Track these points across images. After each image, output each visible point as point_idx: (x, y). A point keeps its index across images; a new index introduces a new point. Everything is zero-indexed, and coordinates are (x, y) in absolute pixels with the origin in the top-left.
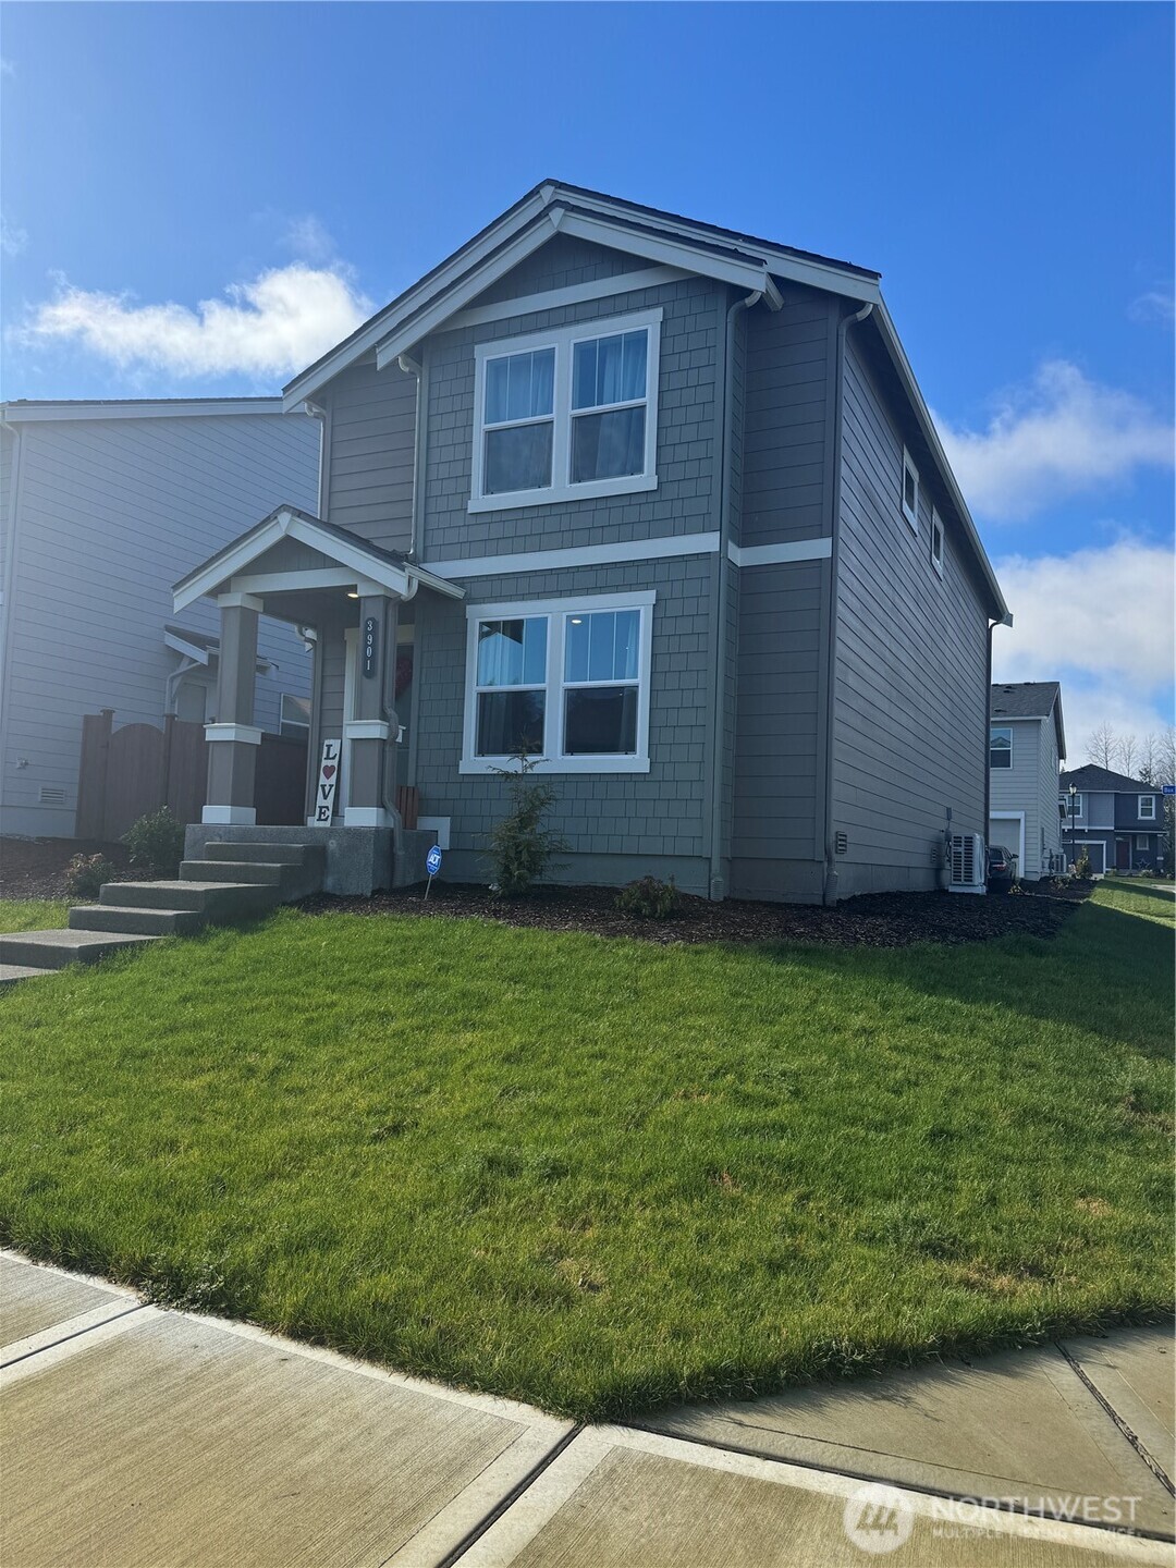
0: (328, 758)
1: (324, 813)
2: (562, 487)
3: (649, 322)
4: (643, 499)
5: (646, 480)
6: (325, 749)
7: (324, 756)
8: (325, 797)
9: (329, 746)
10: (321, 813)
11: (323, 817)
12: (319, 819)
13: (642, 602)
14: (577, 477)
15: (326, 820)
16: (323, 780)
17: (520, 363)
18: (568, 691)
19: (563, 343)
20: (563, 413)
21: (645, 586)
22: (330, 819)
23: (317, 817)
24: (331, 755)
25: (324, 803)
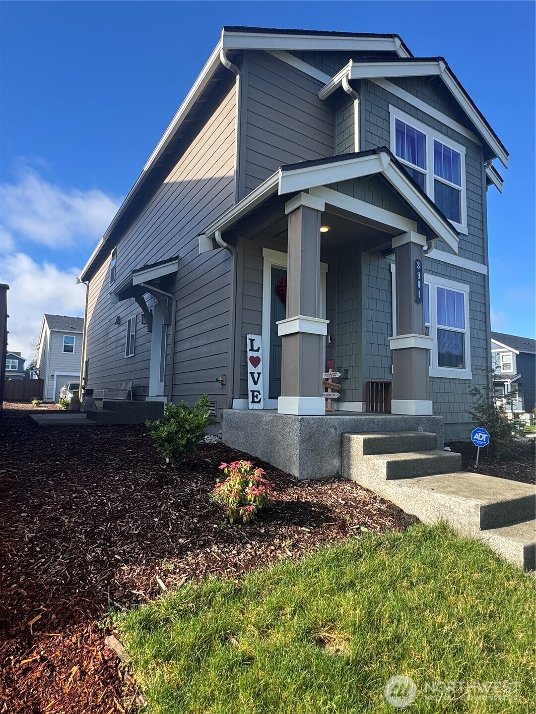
0: (252, 350)
1: (257, 396)
3: (461, 151)
4: (462, 237)
5: (462, 226)
6: (249, 342)
7: (249, 347)
8: (256, 383)
9: (252, 340)
10: (253, 396)
11: (256, 400)
12: (253, 402)
13: (466, 290)
15: (259, 402)
16: (250, 368)
18: (439, 330)
19: (430, 136)
20: (430, 175)
21: (465, 282)
22: (262, 402)
23: (250, 399)
24: (254, 349)
25: (255, 388)
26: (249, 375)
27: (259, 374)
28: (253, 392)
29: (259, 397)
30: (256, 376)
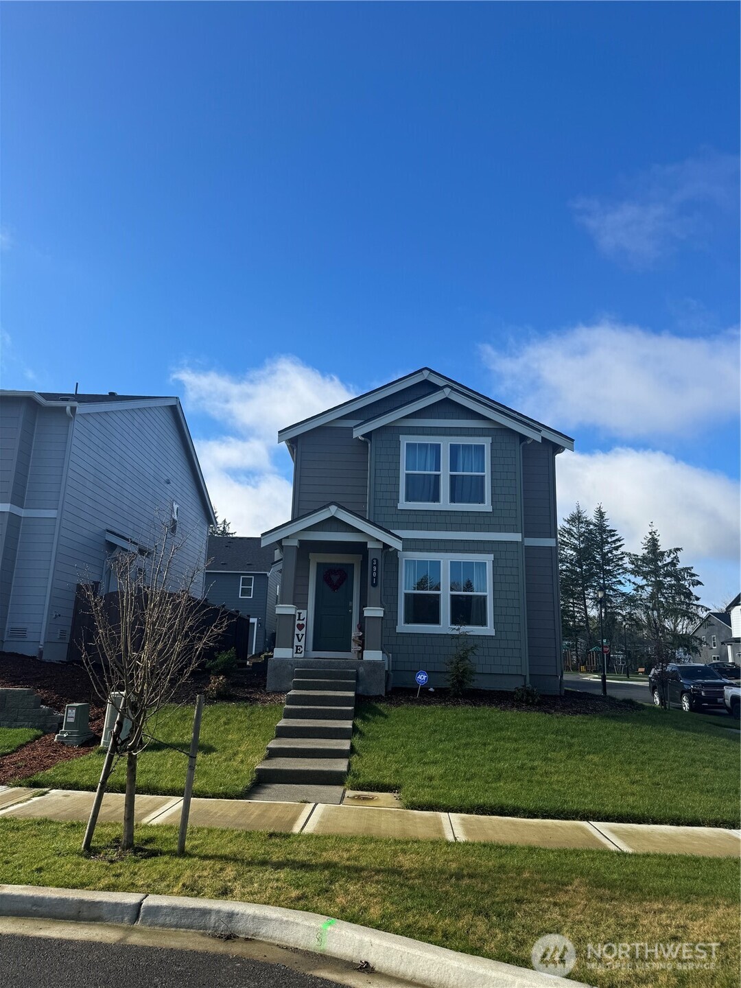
0: (299, 619)
1: (299, 649)
2: (445, 503)
3: (486, 442)
4: (486, 515)
5: (486, 507)
7: (297, 618)
8: (300, 641)
10: (297, 649)
11: (298, 651)
13: (488, 559)
14: (453, 500)
15: (301, 653)
16: (297, 631)
17: (424, 446)
18: (452, 596)
19: (445, 443)
20: (445, 474)
21: (489, 552)
23: (295, 651)
24: (301, 618)
25: (299, 644)
26: (296, 636)
27: (303, 635)
28: (297, 646)
29: (301, 650)
30: (300, 637)
